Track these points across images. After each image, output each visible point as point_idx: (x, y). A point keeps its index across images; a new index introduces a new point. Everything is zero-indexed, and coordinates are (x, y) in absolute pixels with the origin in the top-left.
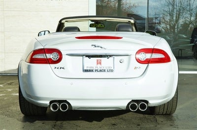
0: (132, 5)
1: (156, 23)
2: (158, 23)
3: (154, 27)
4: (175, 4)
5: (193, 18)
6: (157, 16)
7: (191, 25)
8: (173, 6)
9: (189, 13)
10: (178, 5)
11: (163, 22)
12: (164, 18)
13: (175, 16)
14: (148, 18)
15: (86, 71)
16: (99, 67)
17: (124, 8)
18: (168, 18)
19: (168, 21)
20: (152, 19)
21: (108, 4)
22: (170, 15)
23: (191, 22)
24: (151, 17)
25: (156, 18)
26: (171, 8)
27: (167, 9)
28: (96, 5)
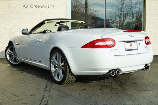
0: (95, 11)
1: (110, 23)
2: (111, 23)
3: (109, 26)
4: (123, 10)
5: (134, 20)
6: (111, 18)
7: (133, 24)
8: (121, 11)
9: (132, 16)
10: (124, 11)
11: (115, 22)
12: (115, 20)
13: (122, 18)
14: (106, 19)
15: (127, 50)
16: (131, 48)
17: (90, 13)
18: (118, 20)
19: (118, 21)
20: (108, 20)
21: (78, 10)
22: (119, 17)
23: (133, 22)
24: (107, 19)
25: (111, 19)
26: (120, 13)
27: (117, 13)
28: (72, 11)
